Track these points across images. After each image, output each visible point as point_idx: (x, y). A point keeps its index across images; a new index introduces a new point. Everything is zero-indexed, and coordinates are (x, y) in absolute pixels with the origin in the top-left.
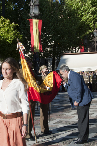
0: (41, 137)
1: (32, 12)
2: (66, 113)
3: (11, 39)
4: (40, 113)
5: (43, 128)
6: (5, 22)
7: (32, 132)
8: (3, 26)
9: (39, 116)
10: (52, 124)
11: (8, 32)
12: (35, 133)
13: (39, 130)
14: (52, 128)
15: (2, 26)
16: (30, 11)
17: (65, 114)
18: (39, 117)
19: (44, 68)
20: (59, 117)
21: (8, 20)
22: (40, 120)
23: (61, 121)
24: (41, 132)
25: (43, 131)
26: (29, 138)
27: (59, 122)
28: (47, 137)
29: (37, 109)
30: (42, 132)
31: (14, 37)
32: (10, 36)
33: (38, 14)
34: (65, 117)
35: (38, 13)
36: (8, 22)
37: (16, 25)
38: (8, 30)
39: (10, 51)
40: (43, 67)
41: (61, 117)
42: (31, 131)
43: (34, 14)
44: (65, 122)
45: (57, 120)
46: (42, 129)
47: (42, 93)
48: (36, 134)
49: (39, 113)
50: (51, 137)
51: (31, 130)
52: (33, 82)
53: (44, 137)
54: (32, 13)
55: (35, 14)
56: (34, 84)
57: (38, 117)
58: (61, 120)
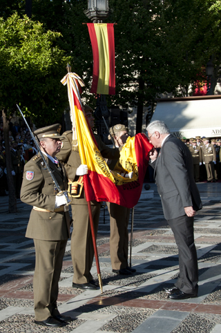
0: (112, 281)
1: (92, 7)
2: (167, 229)
3: (47, 66)
4: (109, 230)
5: (116, 262)
6: (32, 28)
7: (93, 271)
8: (28, 37)
9: (108, 235)
10: (137, 254)
11: (39, 50)
12: (99, 272)
13: (107, 265)
14: (136, 262)
15: (26, 37)
16: (89, 4)
17: (165, 231)
18: (108, 238)
19: (120, 130)
20: (152, 238)
21: (40, 25)
22: (109, 245)
23: (156, 247)
24: (111, 271)
25: (115, 269)
26: (86, 285)
27: (152, 249)
28: (124, 281)
29: (104, 220)
30: (114, 271)
31: (53, 62)
32: (44, 59)
33: (106, 12)
34: (165, 238)
35: (105, 9)
36: (39, 30)
37: (56, 35)
38: (40, 47)
39: (44, 93)
40: (118, 127)
41: (156, 238)
42: (90, 269)
43: (97, 11)
44: (164, 249)
45: (147, 244)
46: (113, 264)
47: (119, 184)
48: (102, 274)
49: (108, 228)
50: (133, 281)
51: (89, 266)
52: (100, 160)
53: (118, 281)
54: (93, 10)
55: (100, 11)
56: (102, 165)
57: (105, 239)
58: (157, 243)
